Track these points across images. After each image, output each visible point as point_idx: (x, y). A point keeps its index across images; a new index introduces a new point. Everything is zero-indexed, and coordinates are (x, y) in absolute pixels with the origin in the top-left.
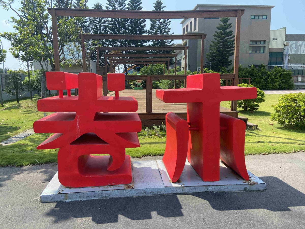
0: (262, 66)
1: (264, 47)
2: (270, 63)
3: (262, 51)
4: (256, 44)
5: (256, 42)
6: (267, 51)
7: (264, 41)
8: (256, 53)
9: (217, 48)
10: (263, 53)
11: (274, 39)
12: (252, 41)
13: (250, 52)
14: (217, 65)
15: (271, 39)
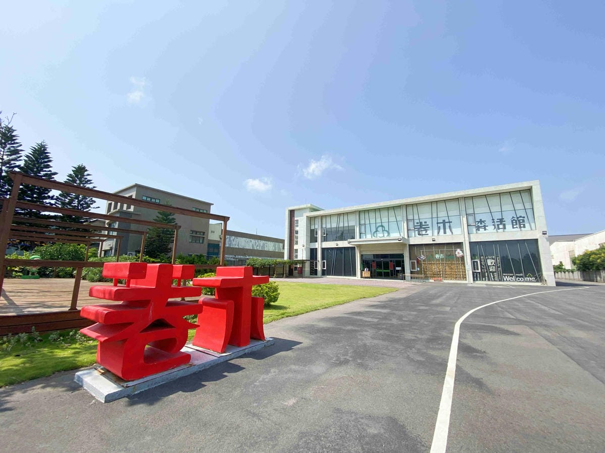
0: (201, 256)
1: (204, 238)
2: (208, 253)
3: (201, 241)
4: (196, 234)
5: (196, 232)
6: (205, 241)
7: (204, 233)
8: (196, 242)
9: (157, 233)
10: (203, 243)
11: (212, 232)
12: (193, 231)
13: (191, 241)
14: (155, 252)
15: (210, 231)
